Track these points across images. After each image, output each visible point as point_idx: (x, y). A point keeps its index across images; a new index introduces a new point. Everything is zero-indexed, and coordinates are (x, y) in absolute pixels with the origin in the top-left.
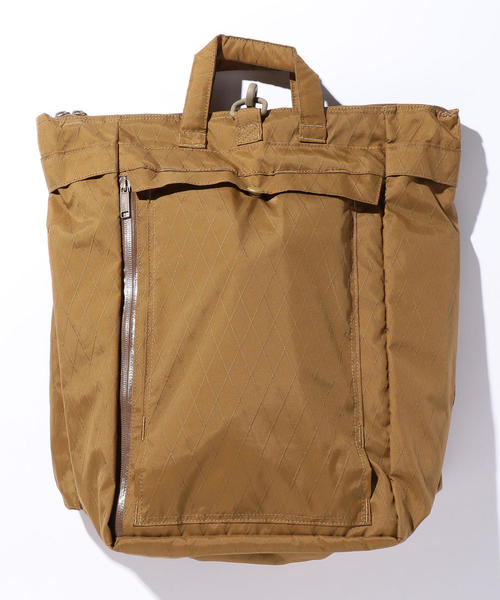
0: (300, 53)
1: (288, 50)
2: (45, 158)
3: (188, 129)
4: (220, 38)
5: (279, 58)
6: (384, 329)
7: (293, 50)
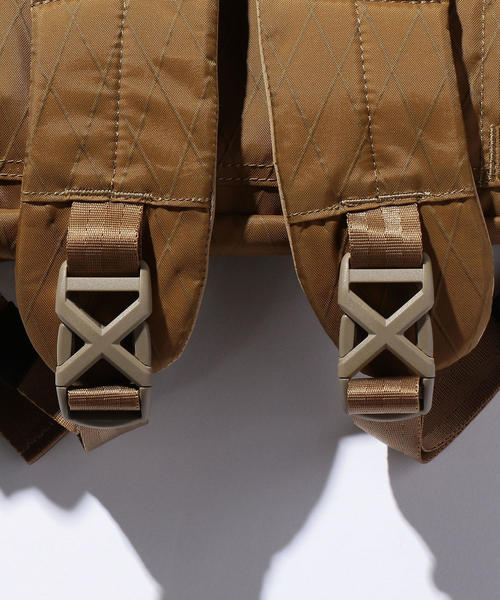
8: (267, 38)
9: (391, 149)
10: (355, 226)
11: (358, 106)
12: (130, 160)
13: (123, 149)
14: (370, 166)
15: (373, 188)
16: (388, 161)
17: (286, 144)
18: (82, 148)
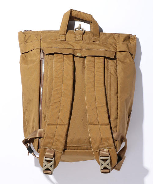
0: (93, 17)
1: (90, 15)
2: (20, 44)
3: (61, 34)
4: (71, 10)
5: (87, 17)
6: (117, 93)
7: (92, 16)
8: (89, 130)
9: (105, 143)
10: (101, 152)
11: (100, 138)
12: (54, 145)
13: (54, 144)
14: (102, 145)
15: (103, 147)
16: (104, 144)
17: (92, 143)
18: (49, 143)
